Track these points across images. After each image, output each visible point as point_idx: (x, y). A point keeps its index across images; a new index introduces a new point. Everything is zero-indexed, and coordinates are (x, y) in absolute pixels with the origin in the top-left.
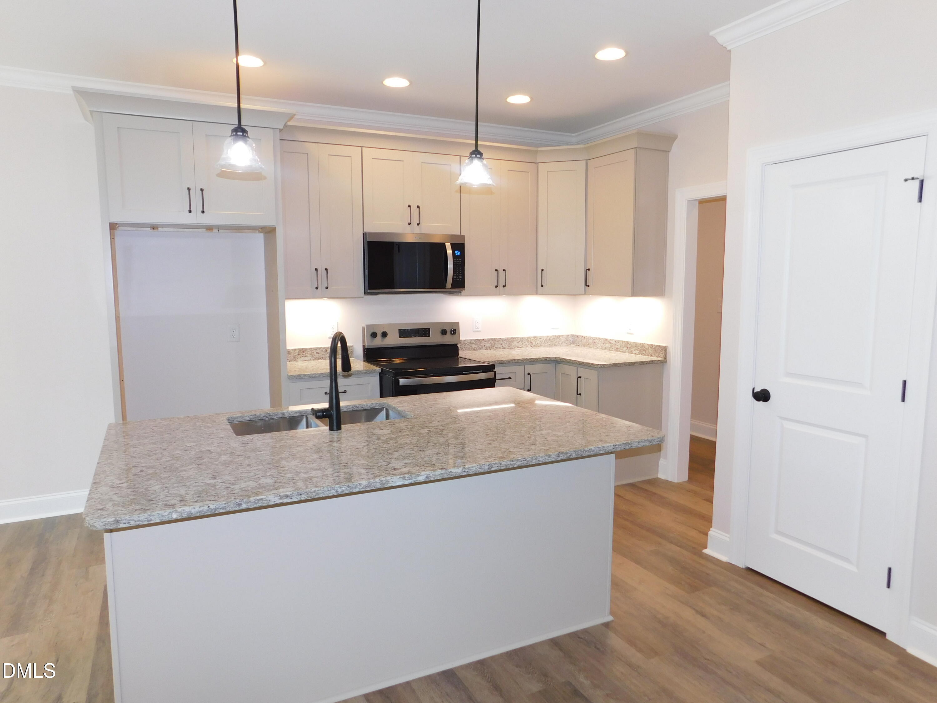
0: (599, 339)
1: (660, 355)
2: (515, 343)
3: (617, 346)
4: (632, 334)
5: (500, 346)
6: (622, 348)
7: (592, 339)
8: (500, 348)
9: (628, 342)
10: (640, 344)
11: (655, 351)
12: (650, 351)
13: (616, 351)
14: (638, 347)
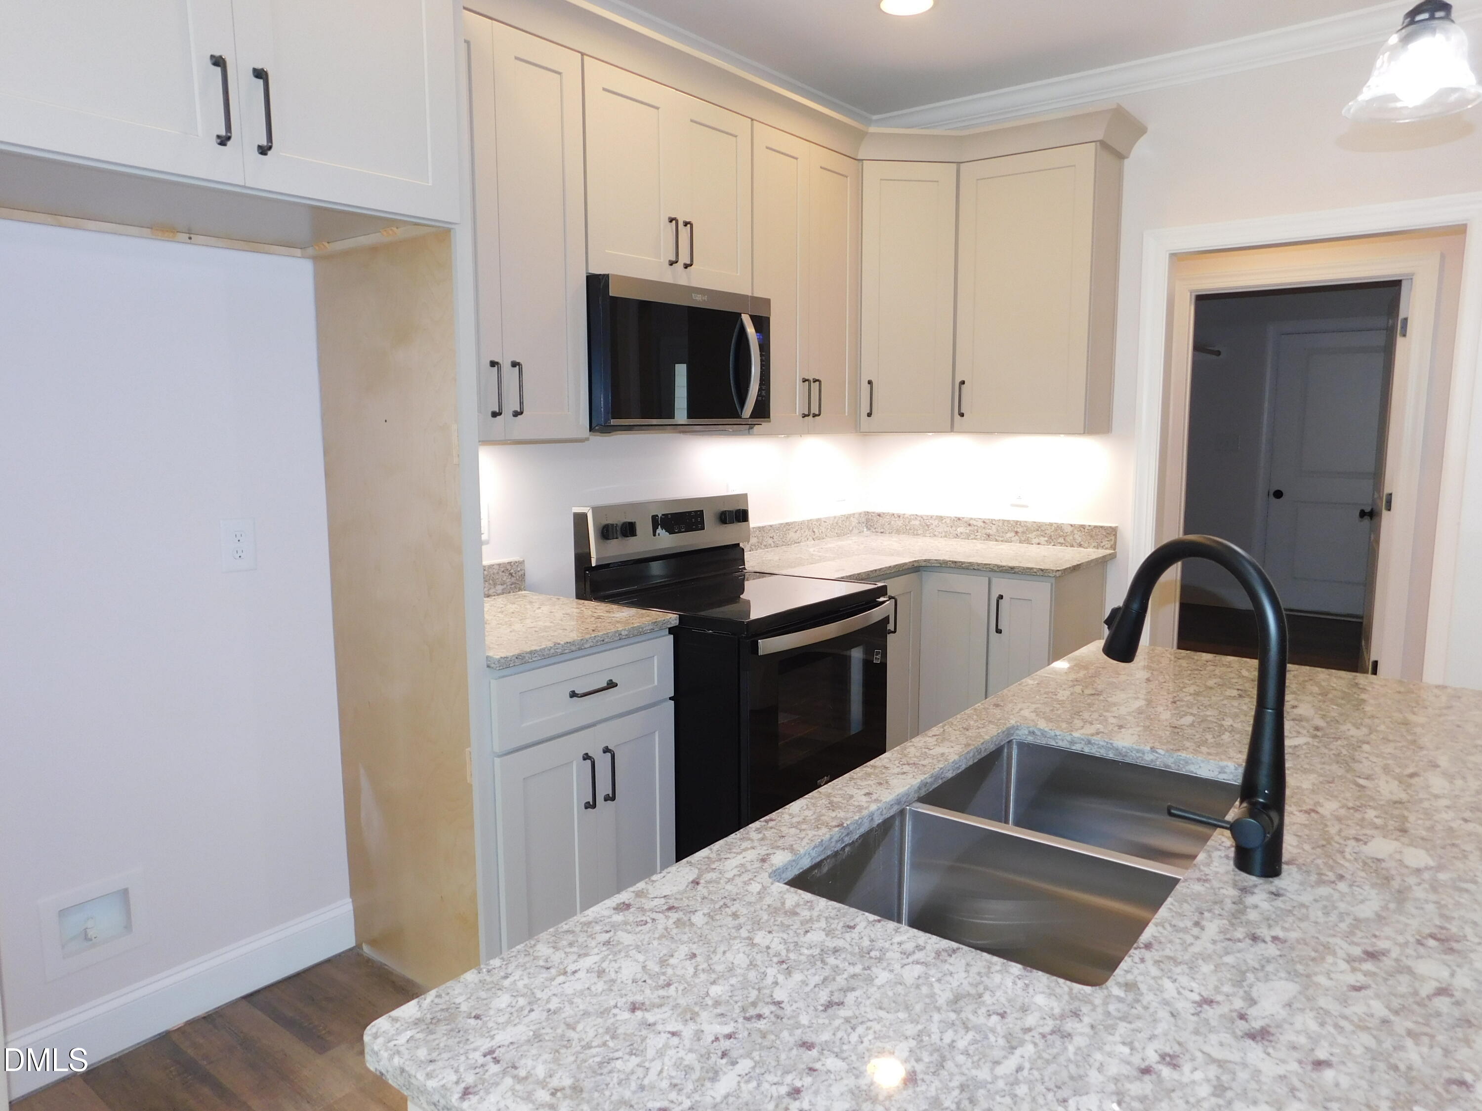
0: (941, 518)
1: (1103, 544)
2: (792, 535)
3: (988, 531)
4: (1026, 507)
5: (770, 541)
6: (1001, 534)
7: (919, 518)
8: (770, 545)
9: (1018, 521)
10: (1051, 524)
11: (1092, 536)
12: (1078, 537)
13: (987, 540)
14: (1047, 532)
